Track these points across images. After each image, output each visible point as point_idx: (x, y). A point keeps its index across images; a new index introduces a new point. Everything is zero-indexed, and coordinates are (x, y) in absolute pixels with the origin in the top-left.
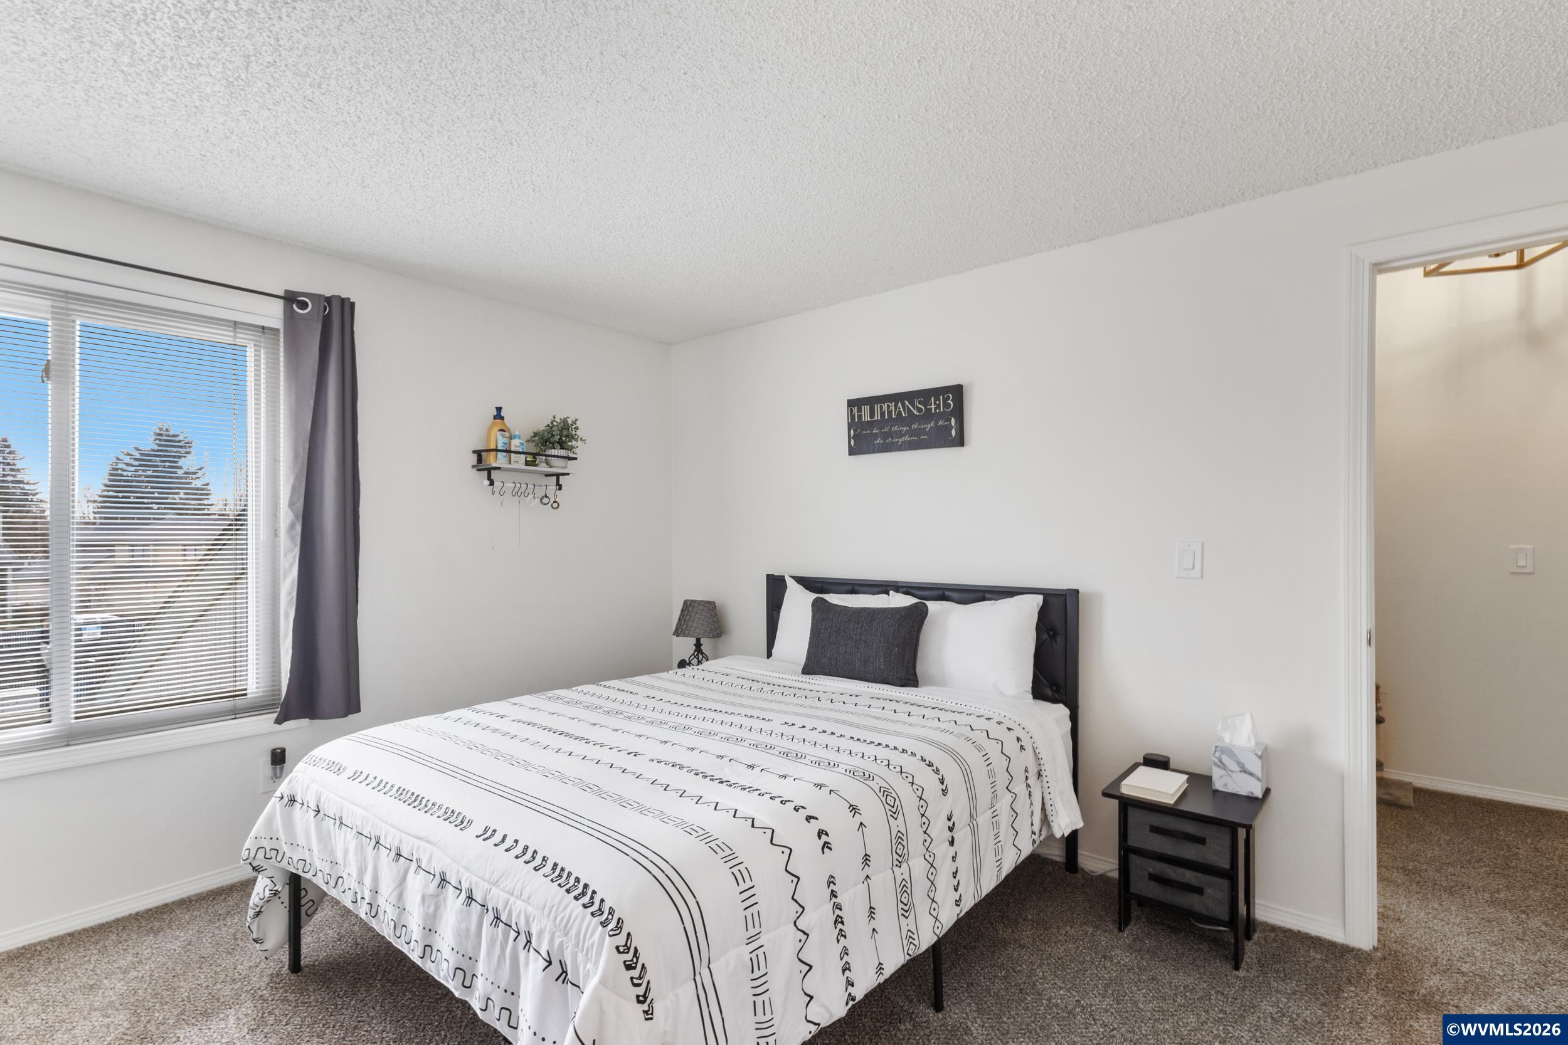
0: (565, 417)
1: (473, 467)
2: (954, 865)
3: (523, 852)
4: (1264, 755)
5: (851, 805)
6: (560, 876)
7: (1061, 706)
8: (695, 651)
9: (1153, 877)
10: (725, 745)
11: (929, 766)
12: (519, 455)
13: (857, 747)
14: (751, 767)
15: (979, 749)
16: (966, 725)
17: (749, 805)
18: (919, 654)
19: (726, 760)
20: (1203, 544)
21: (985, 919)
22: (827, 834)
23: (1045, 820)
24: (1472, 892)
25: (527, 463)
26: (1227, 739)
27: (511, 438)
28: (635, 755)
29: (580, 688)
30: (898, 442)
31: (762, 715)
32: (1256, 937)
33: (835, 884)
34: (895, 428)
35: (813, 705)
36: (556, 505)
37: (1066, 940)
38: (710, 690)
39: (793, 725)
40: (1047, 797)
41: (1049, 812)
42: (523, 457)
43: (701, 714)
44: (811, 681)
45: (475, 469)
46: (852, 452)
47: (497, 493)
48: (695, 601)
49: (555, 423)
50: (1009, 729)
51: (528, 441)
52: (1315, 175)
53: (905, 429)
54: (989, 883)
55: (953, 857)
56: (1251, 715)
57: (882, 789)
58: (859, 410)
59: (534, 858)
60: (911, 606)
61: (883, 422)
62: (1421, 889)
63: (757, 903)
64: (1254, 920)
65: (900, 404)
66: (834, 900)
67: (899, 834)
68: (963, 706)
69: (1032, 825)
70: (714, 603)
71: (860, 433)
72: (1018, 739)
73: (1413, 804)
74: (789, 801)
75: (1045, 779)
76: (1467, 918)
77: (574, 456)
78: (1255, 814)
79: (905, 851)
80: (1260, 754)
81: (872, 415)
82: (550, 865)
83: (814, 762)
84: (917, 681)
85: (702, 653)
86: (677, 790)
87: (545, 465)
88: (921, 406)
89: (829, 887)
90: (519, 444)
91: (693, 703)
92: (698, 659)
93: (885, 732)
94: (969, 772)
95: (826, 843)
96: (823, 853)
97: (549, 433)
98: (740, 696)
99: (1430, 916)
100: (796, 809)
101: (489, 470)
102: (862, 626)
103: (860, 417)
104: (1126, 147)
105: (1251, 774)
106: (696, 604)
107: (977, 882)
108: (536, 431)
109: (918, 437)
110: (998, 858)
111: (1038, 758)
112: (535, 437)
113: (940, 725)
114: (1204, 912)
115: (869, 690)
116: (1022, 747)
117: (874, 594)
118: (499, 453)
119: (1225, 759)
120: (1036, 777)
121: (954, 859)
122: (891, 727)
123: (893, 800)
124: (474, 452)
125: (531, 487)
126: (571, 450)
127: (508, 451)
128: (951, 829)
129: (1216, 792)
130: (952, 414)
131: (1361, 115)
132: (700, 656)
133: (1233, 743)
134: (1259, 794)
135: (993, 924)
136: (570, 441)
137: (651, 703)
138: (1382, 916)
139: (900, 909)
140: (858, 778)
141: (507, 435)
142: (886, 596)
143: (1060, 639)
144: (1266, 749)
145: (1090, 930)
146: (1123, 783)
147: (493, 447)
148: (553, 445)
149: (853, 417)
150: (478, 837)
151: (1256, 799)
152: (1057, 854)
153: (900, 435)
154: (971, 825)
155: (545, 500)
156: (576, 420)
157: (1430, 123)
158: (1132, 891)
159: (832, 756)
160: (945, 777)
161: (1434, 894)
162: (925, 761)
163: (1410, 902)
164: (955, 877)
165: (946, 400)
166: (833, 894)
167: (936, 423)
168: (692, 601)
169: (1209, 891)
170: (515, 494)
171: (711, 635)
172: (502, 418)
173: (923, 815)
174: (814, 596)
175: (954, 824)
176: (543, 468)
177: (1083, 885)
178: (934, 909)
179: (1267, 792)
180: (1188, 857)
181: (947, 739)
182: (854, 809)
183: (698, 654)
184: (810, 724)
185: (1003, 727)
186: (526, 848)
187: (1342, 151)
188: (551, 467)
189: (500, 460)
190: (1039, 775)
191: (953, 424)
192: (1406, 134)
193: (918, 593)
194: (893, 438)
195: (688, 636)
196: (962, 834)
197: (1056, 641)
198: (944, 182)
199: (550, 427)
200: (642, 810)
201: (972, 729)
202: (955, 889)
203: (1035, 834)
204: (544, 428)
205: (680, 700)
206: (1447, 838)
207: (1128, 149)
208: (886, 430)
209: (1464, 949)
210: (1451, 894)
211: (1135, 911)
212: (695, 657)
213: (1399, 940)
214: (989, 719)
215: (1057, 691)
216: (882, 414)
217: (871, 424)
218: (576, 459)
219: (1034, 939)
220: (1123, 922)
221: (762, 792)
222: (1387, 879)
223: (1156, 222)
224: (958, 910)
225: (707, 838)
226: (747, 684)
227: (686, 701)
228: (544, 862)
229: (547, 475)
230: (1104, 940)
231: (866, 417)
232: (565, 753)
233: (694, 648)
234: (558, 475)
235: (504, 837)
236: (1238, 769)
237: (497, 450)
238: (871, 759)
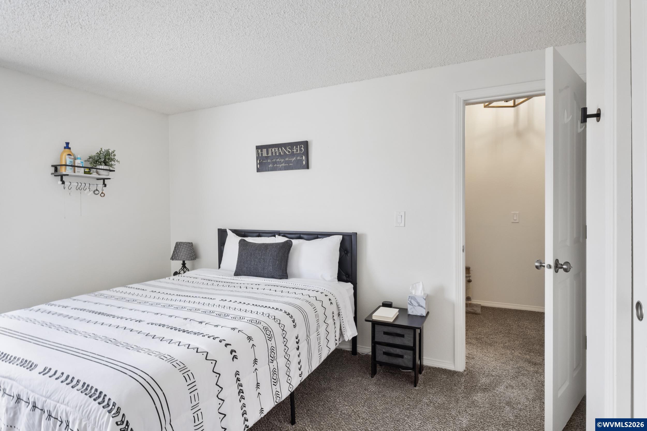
0: (107, 149)
1: (52, 174)
2: (299, 359)
3: (66, 379)
4: (427, 298)
5: (248, 337)
6: (86, 389)
7: (350, 284)
8: (182, 267)
9: (385, 353)
10: (190, 313)
11: (288, 315)
12: (80, 168)
13: (255, 309)
14: (201, 323)
15: (312, 305)
16: (307, 295)
17: (196, 341)
18: (289, 264)
19: (188, 320)
20: (405, 212)
21: (316, 380)
22: (235, 352)
23: (341, 334)
24: (498, 344)
25: (85, 173)
26: (413, 292)
27: (75, 159)
28: (140, 322)
29: (114, 289)
30: (279, 166)
31: (210, 296)
32: (423, 372)
33: (239, 375)
34: (278, 160)
35: (237, 290)
36: (103, 195)
37: (350, 385)
38: (186, 286)
39: (226, 300)
40: (342, 324)
41: (343, 331)
42: (83, 169)
43: (179, 298)
44: (238, 279)
45: (53, 175)
46: (258, 170)
47: (67, 188)
48: (182, 243)
49: (102, 152)
50: (326, 295)
51: (86, 161)
52: (443, 62)
53: (282, 160)
54: (315, 364)
55: (298, 355)
56: (422, 282)
57: (264, 328)
58: (262, 151)
59: (72, 381)
60: (285, 242)
61: (272, 157)
62: (481, 345)
63: (197, 389)
64: (423, 365)
65: (280, 149)
66: (238, 382)
67: (272, 348)
68: (307, 286)
69: (335, 336)
70: (192, 243)
71: (262, 162)
72: (330, 300)
73: (480, 313)
74: (217, 338)
75: (341, 316)
76: (496, 355)
77: (113, 169)
78: (423, 322)
79: (275, 355)
80: (425, 298)
81: (268, 154)
82: (81, 384)
83: (233, 318)
84: (287, 276)
85: (186, 268)
86: (159, 338)
87: (96, 174)
88: (289, 150)
89: (236, 376)
90: (80, 163)
91: (176, 293)
92: (184, 271)
93: (269, 301)
94: (306, 317)
95: (234, 356)
96: (233, 361)
97: (98, 157)
98: (201, 288)
99: (484, 355)
100: (220, 341)
101: (62, 176)
102: (262, 252)
103: (262, 154)
104: (372, 41)
105: (422, 307)
106: (182, 244)
107: (310, 365)
108: (90, 156)
109: (289, 164)
110: (320, 353)
111: (338, 307)
112: (90, 159)
113: (296, 296)
114: (404, 365)
115: (265, 281)
116: (331, 303)
117: (269, 237)
118: (67, 167)
119: (413, 301)
120: (337, 315)
121: (299, 356)
122: (272, 298)
123: (269, 332)
124: (52, 166)
125: (87, 185)
126: (111, 166)
127: (74, 166)
128: (297, 343)
129: (409, 315)
130: (303, 154)
131: (458, 40)
132: (185, 269)
133: (416, 295)
134: (425, 315)
135: (320, 382)
136: (110, 162)
137: (153, 294)
138: (467, 358)
139: (272, 382)
140: (253, 323)
141: (73, 157)
142: (274, 237)
143: (349, 255)
144: (427, 296)
145: (360, 379)
146: (373, 315)
147: (64, 163)
148: (101, 163)
149: (258, 154)
150: (40, 373)
151: (424, 316)
152: (348, 348)
153: (281, 163)
154: (307, 340)
155: (97, 192)
156: (114, 151)
157: (481, 47)
158: (377, 360)
159: (242, 314)
160: (295, 319)
161: (485, 347)
162: (286, 313)
163: (477, 351)
164: (299, 364)
165: (301, 147)
166: (238, 380)
167: (296, 158)
168: (180, 242)
169: (405, 356)
170: (78, 189)
171: (190, 259)
172: (70, 148)
173: (284, 338)
174: (240, 238)
175: (299, 340)
176: (94, 175)
177: (358, 360)
178: (289, 380)
179: (428, 313)
180: (398, 343)
181: (298, 302)
182: (250, 338)
183: (184, 269)
184: (233, 299)
185: (323, 294)
186: (68, 376)
187: (452, 54)
188: (99, 175)
189: (69, 171)
190: (339, 315)
191: (304, 159)
192: (474, 50)
193: (289, 236)
194: (277, 165)
195: (178, 260)
196: (303, 345)
197: (348, 256)
198: (296, 47)
199: (99, 154)
200: (138, 349)
201: (309, 297)
202: (299, 369)
203: (337, 340)
204: (95, 154)
205: (169, 292)
206: (491, 324)
207: (372, 42)
208: (274, 160)
209: (494, 366)
210: (491, 346)
211: (378, 368)
212: (182, 270)
213: (473, 366)
214: (317, 291)
215: (348, 277)
216: (272, 153)
217: (267, 158)
218: (114, 171)
219: (337, 386)
220: (373, 373)
221: (204, 334)
222: (470, 343)
223: (386, 75)
224: (301, 378)
225: (171, 360)
226: (205, 282)
227: (172, 292)
228: (78, 383)
229: (98, 179)
230: (365, 382)
231: (265, 154)
232: (99, 324)
233: (182, 265)
234: (104, 179)
235: (56, 372)
236: (417, 305)
237: (66, 165)
238: (261, 314)
